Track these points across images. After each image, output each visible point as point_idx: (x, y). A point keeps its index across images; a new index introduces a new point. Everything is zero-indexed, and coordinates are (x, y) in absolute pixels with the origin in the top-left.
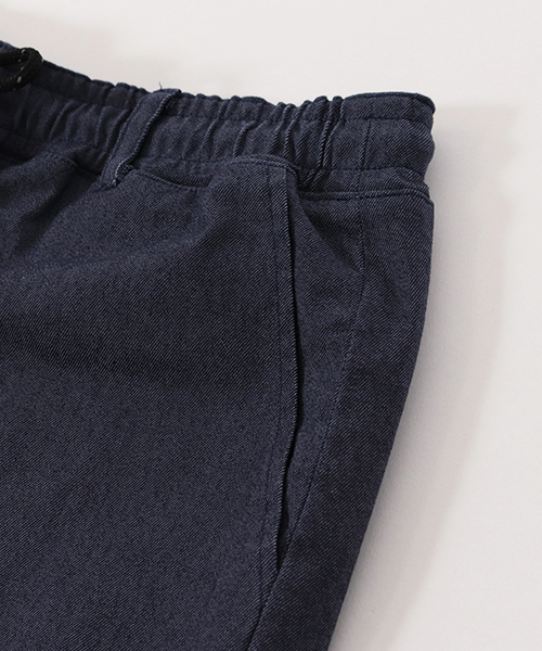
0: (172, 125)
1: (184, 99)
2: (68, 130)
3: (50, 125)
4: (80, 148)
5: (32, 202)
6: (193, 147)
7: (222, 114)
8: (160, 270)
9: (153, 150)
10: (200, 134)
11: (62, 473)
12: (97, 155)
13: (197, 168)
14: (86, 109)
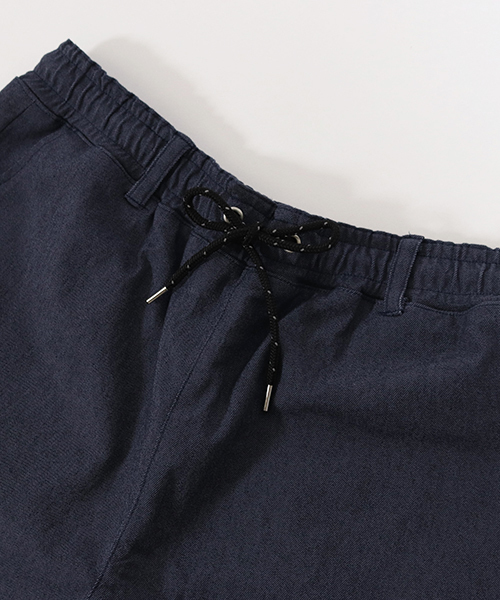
0: (426, 265)
1: (429, 244)
2: (349, 267)
3: (336, 264)
4: (363, 283)
5: (339, 324)
6: (446, 283)
7: (460, 257)
8: (455, 382)
9: (417, 284)
10: (449, 274)
11: (400, 509)
12: (374, 285)
13: (452, 299)
14: (359, 251)
